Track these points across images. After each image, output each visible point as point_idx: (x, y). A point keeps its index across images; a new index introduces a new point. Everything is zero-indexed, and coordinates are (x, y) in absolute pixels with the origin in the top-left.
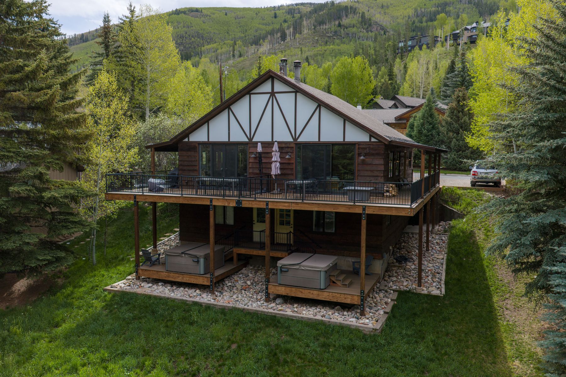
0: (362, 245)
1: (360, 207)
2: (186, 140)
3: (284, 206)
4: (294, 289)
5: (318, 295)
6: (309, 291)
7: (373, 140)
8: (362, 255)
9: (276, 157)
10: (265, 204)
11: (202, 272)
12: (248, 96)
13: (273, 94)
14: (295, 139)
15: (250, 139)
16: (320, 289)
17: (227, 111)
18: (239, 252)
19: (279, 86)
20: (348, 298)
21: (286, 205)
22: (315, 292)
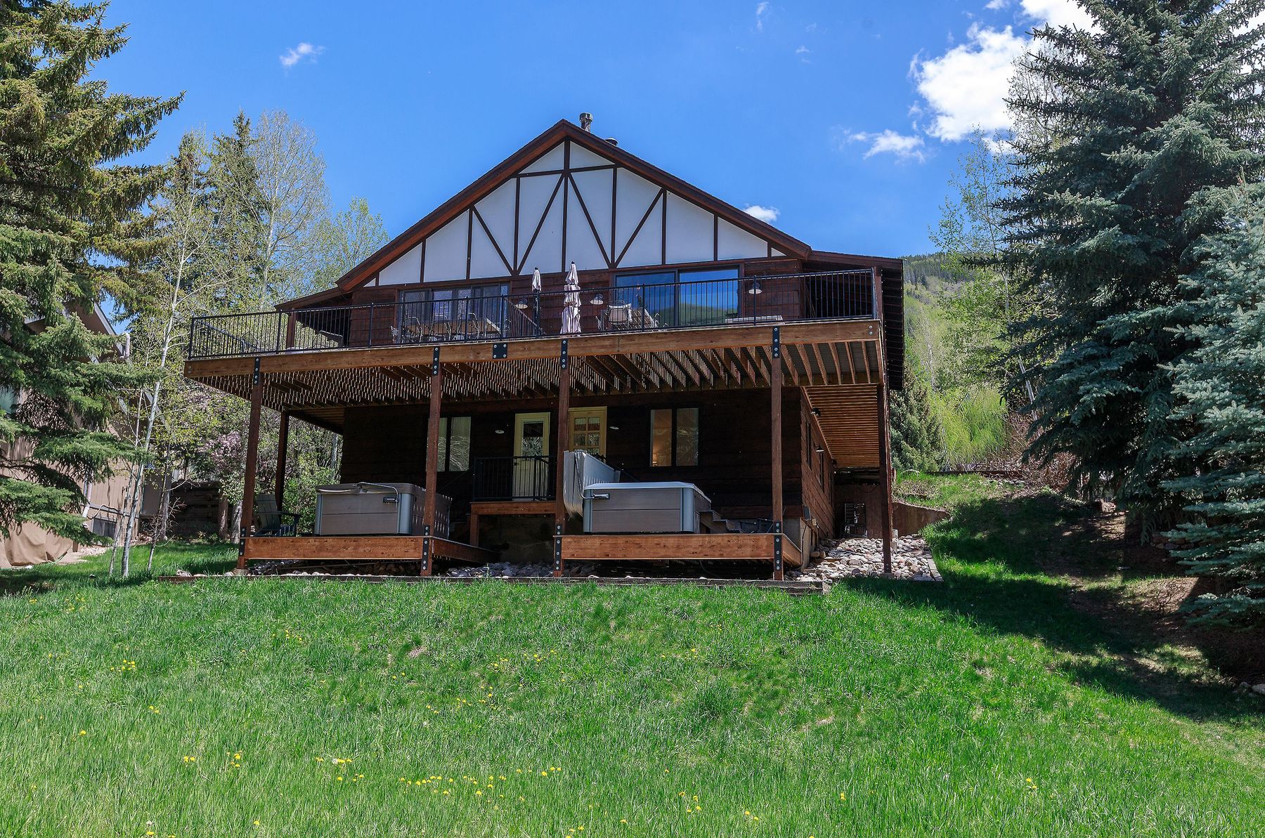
0: (773, 417)
1: (768, 330)
2: (372, 283)
3: (603, 347)
4: (621, 540)
5: (678, 547)
6: (656, 541)
7: (776, 253)
8: (773, 438)
9: (573, 299)
10: (560, 346)
11: (404, 528)
12: (514, 180)
13: (566, 173)
14: (612, 265)
15: (515, 272)
16: (683, 532)
17: (466, 213)
18: (485, 512)
19: (580, 156)
20: (746, 545)
21: (607, 343)
22: (671, 541)
